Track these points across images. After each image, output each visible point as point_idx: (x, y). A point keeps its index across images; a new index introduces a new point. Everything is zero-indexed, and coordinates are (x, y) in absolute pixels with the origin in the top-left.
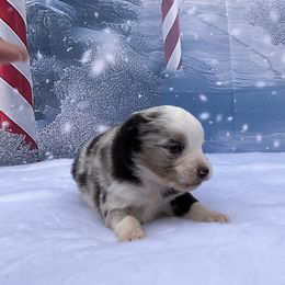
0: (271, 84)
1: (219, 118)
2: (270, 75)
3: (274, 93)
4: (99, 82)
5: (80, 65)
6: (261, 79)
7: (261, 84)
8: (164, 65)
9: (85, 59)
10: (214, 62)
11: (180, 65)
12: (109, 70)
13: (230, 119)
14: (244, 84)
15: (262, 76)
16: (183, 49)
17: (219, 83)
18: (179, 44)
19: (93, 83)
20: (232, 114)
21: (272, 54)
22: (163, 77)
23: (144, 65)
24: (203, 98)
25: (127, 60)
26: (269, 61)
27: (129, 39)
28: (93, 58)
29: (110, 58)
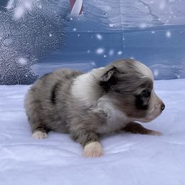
0: (151, 26)
1: (111, 53)
2: (150, 19)
3: (153, 32)
4: (20, 24)
5: (6, 10)
6: (144, 22)
8: (69, 10)
9: (9, 7)
10: (107, 8)
11: (82, 10)
12: (28, 15)
13: (120, 53)
17: (111, 25)
19: (15, 24)
24: (99, 37)
25: (40, 7)
26: (149, 8)
28: (15, 5)
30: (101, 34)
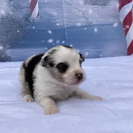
0: (84, 24)
1: (58, 42)
2: (83, 20)
3: (85, 29)
7: (79, 24)
8: (30, 15)
10: (55, 13)
11: (38, 15)
12: (3, 18)
14: (70, 24)
15: (79, 20)
16: (39, 7)
17: (58, 24)
18: (37, 5)
20: (65, 40)
21: (84, 9)
22: (30, 22)
23: (20, 15)
24: (50, 32)
25: (11, 13)
26: (83, 13)
27: (12, 3)
30: (51, 30)
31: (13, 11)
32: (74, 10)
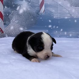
0: (69, 18)
1: (54, 27)
2: (69, 15)
3: (70, 20)
4: (21, 15)
5: (16, 10)
6: (67, 16)
7: (66, 18)
8: (39, 11)
9: (18, 9)
11: (44, 11)
12: (24, 12)
13: (57, 27)
14: (62, 17)
15: (66, 15)
16: (45, 7)
17: (55, 17)
18: (44, 5)
21: (70, 9)
22: (39, 15)
23: (34, 11)
24: (50, 21)
25: (29, 9)
26: (69, 11)
27: (30, 4)
28: (20, 9)
29: (25, 9)
31: (30, 8)
32: (64, 10)
